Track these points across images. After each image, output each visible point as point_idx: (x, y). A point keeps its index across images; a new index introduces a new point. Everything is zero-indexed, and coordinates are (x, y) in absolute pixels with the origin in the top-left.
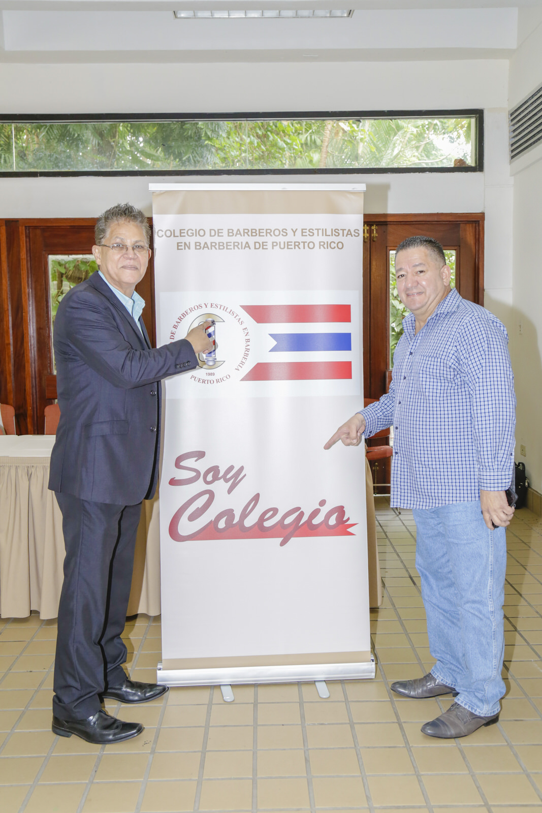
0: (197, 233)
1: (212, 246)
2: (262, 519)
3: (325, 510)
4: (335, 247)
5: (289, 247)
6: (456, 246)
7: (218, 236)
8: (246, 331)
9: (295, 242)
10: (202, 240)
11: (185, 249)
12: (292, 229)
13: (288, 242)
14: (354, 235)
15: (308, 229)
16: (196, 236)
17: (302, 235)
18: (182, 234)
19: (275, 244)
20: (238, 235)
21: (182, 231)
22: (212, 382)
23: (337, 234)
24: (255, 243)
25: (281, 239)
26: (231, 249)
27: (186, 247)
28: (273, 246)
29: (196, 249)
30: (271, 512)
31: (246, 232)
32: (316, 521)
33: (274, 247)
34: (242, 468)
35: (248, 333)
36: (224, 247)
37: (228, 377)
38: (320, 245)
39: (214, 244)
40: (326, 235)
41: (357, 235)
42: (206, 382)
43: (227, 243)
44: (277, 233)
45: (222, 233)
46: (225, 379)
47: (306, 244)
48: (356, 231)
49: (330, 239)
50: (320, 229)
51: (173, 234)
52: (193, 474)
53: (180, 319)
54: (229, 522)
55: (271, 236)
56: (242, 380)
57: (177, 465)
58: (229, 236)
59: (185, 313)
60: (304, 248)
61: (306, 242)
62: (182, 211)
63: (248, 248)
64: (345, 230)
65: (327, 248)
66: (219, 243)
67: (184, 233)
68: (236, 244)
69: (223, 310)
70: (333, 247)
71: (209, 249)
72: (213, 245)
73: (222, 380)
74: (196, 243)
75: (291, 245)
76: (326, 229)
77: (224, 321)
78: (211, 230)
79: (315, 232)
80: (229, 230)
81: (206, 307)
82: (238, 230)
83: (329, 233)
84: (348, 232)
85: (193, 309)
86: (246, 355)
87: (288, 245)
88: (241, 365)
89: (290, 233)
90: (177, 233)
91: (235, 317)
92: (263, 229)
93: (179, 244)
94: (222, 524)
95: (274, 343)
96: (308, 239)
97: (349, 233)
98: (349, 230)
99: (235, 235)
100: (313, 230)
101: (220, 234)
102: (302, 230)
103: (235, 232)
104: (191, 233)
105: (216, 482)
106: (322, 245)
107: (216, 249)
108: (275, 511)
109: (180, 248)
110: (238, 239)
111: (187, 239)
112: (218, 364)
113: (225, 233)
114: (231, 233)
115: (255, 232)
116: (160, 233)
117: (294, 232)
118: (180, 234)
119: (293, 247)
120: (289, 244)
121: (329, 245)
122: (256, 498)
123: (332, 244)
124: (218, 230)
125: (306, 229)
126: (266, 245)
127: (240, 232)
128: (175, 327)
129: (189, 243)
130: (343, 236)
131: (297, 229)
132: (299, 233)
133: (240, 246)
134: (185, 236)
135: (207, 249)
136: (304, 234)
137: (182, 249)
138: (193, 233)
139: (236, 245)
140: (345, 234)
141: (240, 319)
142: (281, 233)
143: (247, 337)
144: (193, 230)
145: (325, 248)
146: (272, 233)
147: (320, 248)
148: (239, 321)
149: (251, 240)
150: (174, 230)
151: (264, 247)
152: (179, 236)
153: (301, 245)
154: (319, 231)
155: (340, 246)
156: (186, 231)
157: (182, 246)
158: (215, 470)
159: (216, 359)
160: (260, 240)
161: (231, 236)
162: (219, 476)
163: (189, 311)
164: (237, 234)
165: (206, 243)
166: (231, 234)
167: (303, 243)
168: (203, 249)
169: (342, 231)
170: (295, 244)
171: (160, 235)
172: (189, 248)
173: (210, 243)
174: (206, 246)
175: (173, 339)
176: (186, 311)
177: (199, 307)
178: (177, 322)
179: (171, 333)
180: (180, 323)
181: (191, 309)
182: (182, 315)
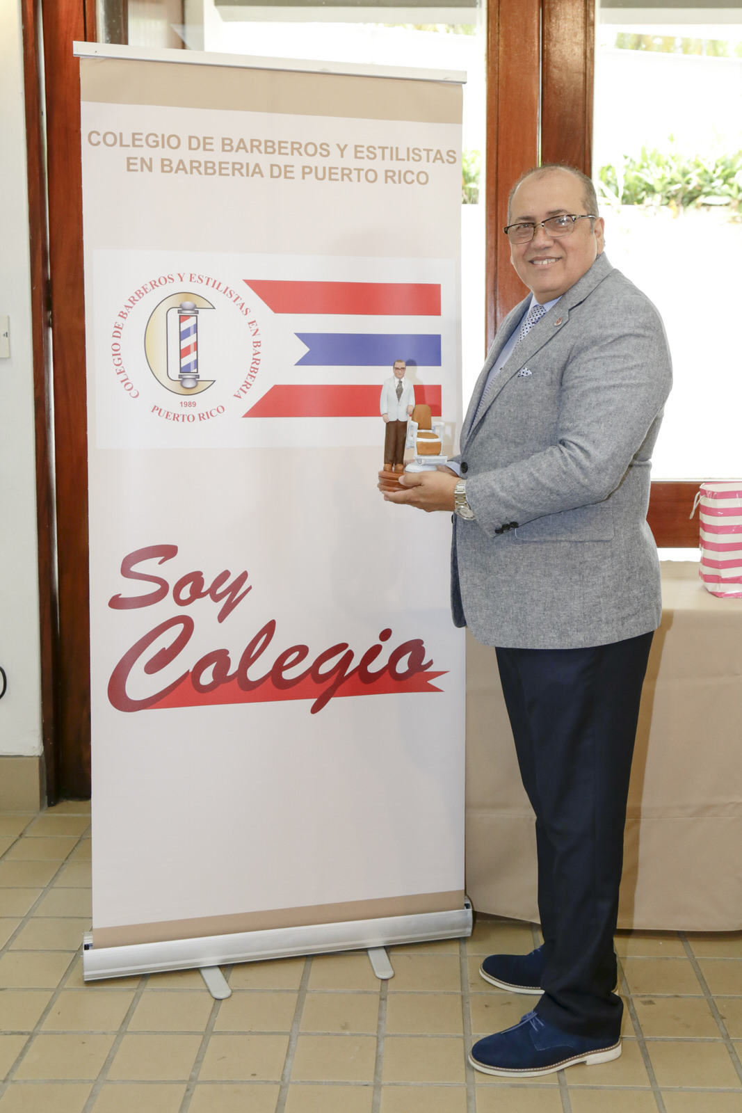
0: (164, 141)
1: (192, 167)
2: (279, 666)
3: (389, 648)
4: (413, 181)
5: (333, 177)
7: (205, 149)
8: (254, 327)
9: (343, 169)
10: (175, 156)
11: (142, 170)
12: (338, 145)
13: (330, 168)
14: (447, 160)
15: (366, 147)
16: (163, 147)
17: (356, 157)
18: (137, 143)
19: (307, 170)
20: (240, 150)
21: (137, 137)
22: (191, 418)
23: (417, 158)
24: (272, 166)
25: (318, 162)
26: (228, 175)
27: (144, 165)
28: (304, 173)
29: (163, 171)
30: (296, 654)
31: (255, 145)
32: (374, 668)
33: (306, 176)
34: (244, 576)
35: (257, 330)
36: (214, 171)
37: (221, 410)
38: (387, 177)
39: (195, 164)
40: (397, 159)
41: (451, 160)
42: (180, 418)
43: (220, 163)
44: (311, 149)
45: (211, 144)
46: (214, 413)
47: (363, 174)
48: (451, 154)
49: (403, 166)
50: (387, 148)
51: (118, 140)
52: (156, 587)
53: (133, 300)
54: (220, 674)
55: (301, 154)
56: (247, 415)
57: (126, 571)
58: (224, 150)
59: (143, 291)
60: (359, 180)
61: (363, 170)
63: (259, 175)
64: (432, 150)
65: (400, 182)
66: (206, 163)
67: (141, 140)
68: (238, 166)
69: (213, 286)
70: (409, 180)
71: (186, 173)
72: (195, 166)
73: (209, 415)
74: (163, 160)
75: (337, 174)
76: (397, 149)
77: (214, 308)
78: (190, 138)
79: (379, 152)
80: (223, 139)
81: (182, 280)
82: (242, 141)
83: (403, 154)
84: (436, 155)
85: (157, 283)
86: (254, 370)
87: (331, 174)
88: (244, 388)
89: (334, 151)
90: (127, 140)
91: (234, 301)
92: (287, 142)
93: (131, 161)
94: (206, 678)
95: (304, 350)
96: (366, 164)
97: (439, 156)
98: (439, 152)
99: (235, 149)
100: (375, 149)
101: (208, 147)
102: (356, 146)
103: (235, 145)
104: (154, 141)
105: (197, 600)
107: (200, 173)
108: (303, 651)
109: (132, 167)
110: (241, 157)
111: (145, 152)
112: (202, 386)
113: (217, 145)
114: (227, 145)
115: (272, 147)
116: (95, 138)
117: (342, 151)
118: (134, 143)
119: (339, 177)
120: (333, 171)
121: (403, 177)
122: (270, 629)
123: (409, 175)
124: (205, 138)
125: (363, 146)
126: (292, 172)
127: (244, 144)
128: (123, 315)
129: (151, 159)
130: (428, 161)
131: (346, 146)
132: (349, 152)
133: (244, 171)
134: (142, 146)
135: (183, 172)
136: (359, 155)
137: (136, 170)
138: (157, 142)
139: (237, 168)
140: (432, 158)
141: (243, 304)
142: (319, 150)
143: (256, 338)
144: (157, 136)
145: (394, 182)
146: (302, 150)
147: (386, 182)
148: (241, 309)
149: (265, 161)
150: (121, 134)
151: (289, 175)
152: (131, 146)
153: (354, 175)
154: (386, 150)
155: (423, 179)
156: (143, 137)
157: (136, 164)
158: (195, 579)
159: (198, 377)
160: (281, 160)
161: (227, 151)
162: (203, 591)
163: (149, 287)
164: (238, 148)
165: (181, 162)
166: (227, 148)
167: (357, 172)
168: (176, 172)
169: (426, 152)
170: (342, 172)
171: (94, 141)
172: (150, 169)
173: (189, 163)
174: (181, 167)
175: (119, 337)
176: (145, 287)
177: (168, 279)
178: (126, 306)
179: (115, 327)
180: (131, 307)
181: (153, 283)
182: (136, 293)
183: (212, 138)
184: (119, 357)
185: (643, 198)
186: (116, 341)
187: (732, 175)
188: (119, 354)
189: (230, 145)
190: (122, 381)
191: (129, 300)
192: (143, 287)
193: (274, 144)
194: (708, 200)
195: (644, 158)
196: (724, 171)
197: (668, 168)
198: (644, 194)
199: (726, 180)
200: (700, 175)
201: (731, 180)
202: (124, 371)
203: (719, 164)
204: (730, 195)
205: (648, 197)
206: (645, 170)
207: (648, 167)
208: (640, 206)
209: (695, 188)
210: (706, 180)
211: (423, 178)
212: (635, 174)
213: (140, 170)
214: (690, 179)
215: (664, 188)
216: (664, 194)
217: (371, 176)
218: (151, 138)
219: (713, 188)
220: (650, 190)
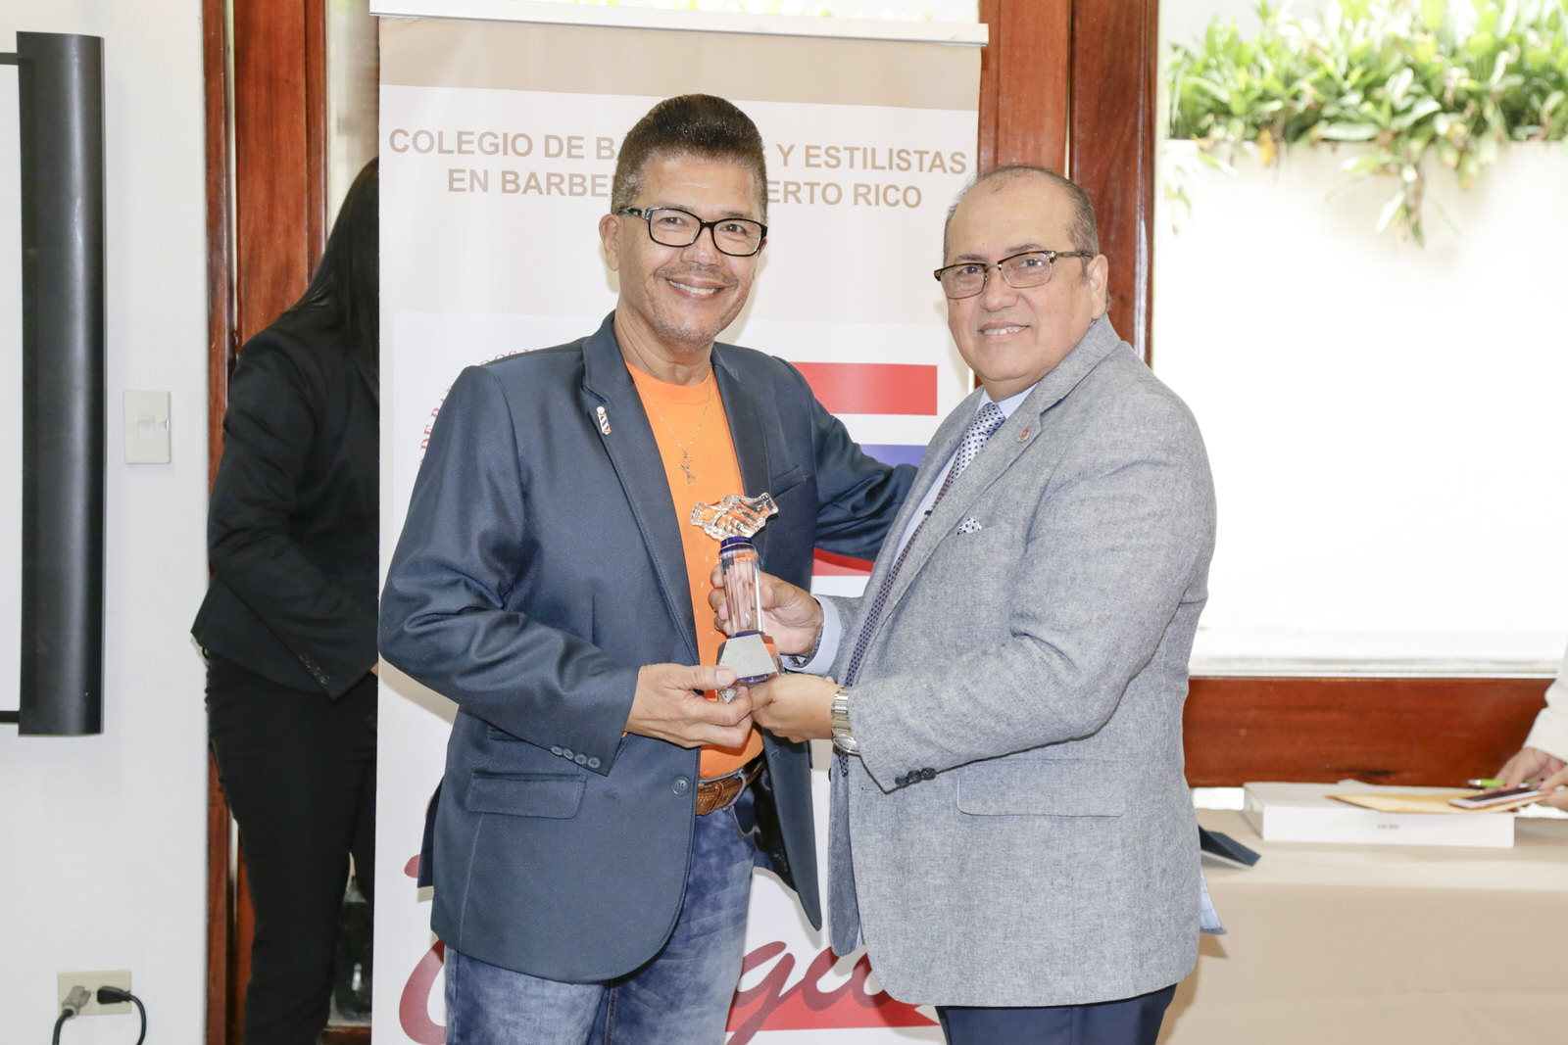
0: (508, 144)
1: (549, 184)
4: (897, 202)
7: (570, 156)
9: (787, 184)
10: (523, 167)
11: (472, 189)
12: (780, 147)
14: (952, 169)
15: (823, 149)
16: (505, 153)
17: (808, 165)
18: (465, 147)
21: (464, 138)
23: (904, 165)
27: (475, 181)
29: (504, 190)
32: (826, 985)
36: (585, 189)
38: (857, 195)
39: (555, 180)
40: (874, 167)
41: (958, 168)
43: (594, 177)
45: (581, 147)
47: (818, 191)
48: (958, 158)
49: (882, 178)
50: (858, 149)
51: (438, 144)
58: (599, 157)
60: (812, 201)
61: (818, 184)
64: (927, 153)
65: (877, 203)
66: (572, 176)
67: (471, 142)
70: (892, 201)
71: (541, 193)
72: (554, 182)
74: (504, 173)
75: (778, 191)
76: (874, 150)
78: (548, 138)
79: (844, 156)
80: (599, 140)
83: (882, 159)
84: (934, 160)
89: (773, 156)
93: (456, 175)
96: (823, 176)
97: (938, 162)
98: (938, 155)
100: (838, 150)
101: (575, 152)
102: (808, 148)
104: (491, 144)
106: (861, 193)
107: (562, 193)
109: (456, 185)
111: (478, 162)
113: (589, 148)
114: (605, 148)
116: (400, 141)
117: (786, 155)
118: (460, 147)
119: (780, 196)
121: (882, 196)
123: (891, 193)
124: (570, 139)
125: (818, 148)
129: (486, 172)
130: (921, 170)
131: (792, 147)
132: (797, 157)
134: (472, 152)
135: (536, 191)
136: (812, 161)
137: (463, 190)
138: (496, 146)
140: (926, 165)
144: (496, 137)
145: (869, 203)
147: (856, 203)
150: (440, 134)
152: (456, 152)
153: (805, 193)
154: (856, 152)
156: (475, 138)
157: (462, 180)
161: (604, 158)
165: (533, 175)
166: (605, 153)
167: (808, 188)
168: (525, 192)
169: (918, 155)
170: (787, 188)
172: (485, 188)
173: (545, 176)
174: (533, 183)
183: (581, 138)
185: (1209, 127)
187: (1381, 82)
189: (608, 148)
194: (1334, 132)
195: (1212, 50)
196: (1364, 74)
197: (1257, 72)
198: (1210, 119)
199: (1368, 90)
200: (1317, 84)
201: (1378, 93)
203: (1355, 61)
204: (1375, 122)
205: (1218, 123)
206: (1215, 75)
207: (1218, 68)
208: (1204, 143)
209: (1308, 109)
210: (1328, 93)
211: (912, 197)
212: (1194, 80)
213: (468, 189)
214: (1300, 91)
215: (1250, 110)
216: (1249, 120)
217: (832, 194)
218: (488, 140)
219: (1343, 108)
220: (1223, 111)
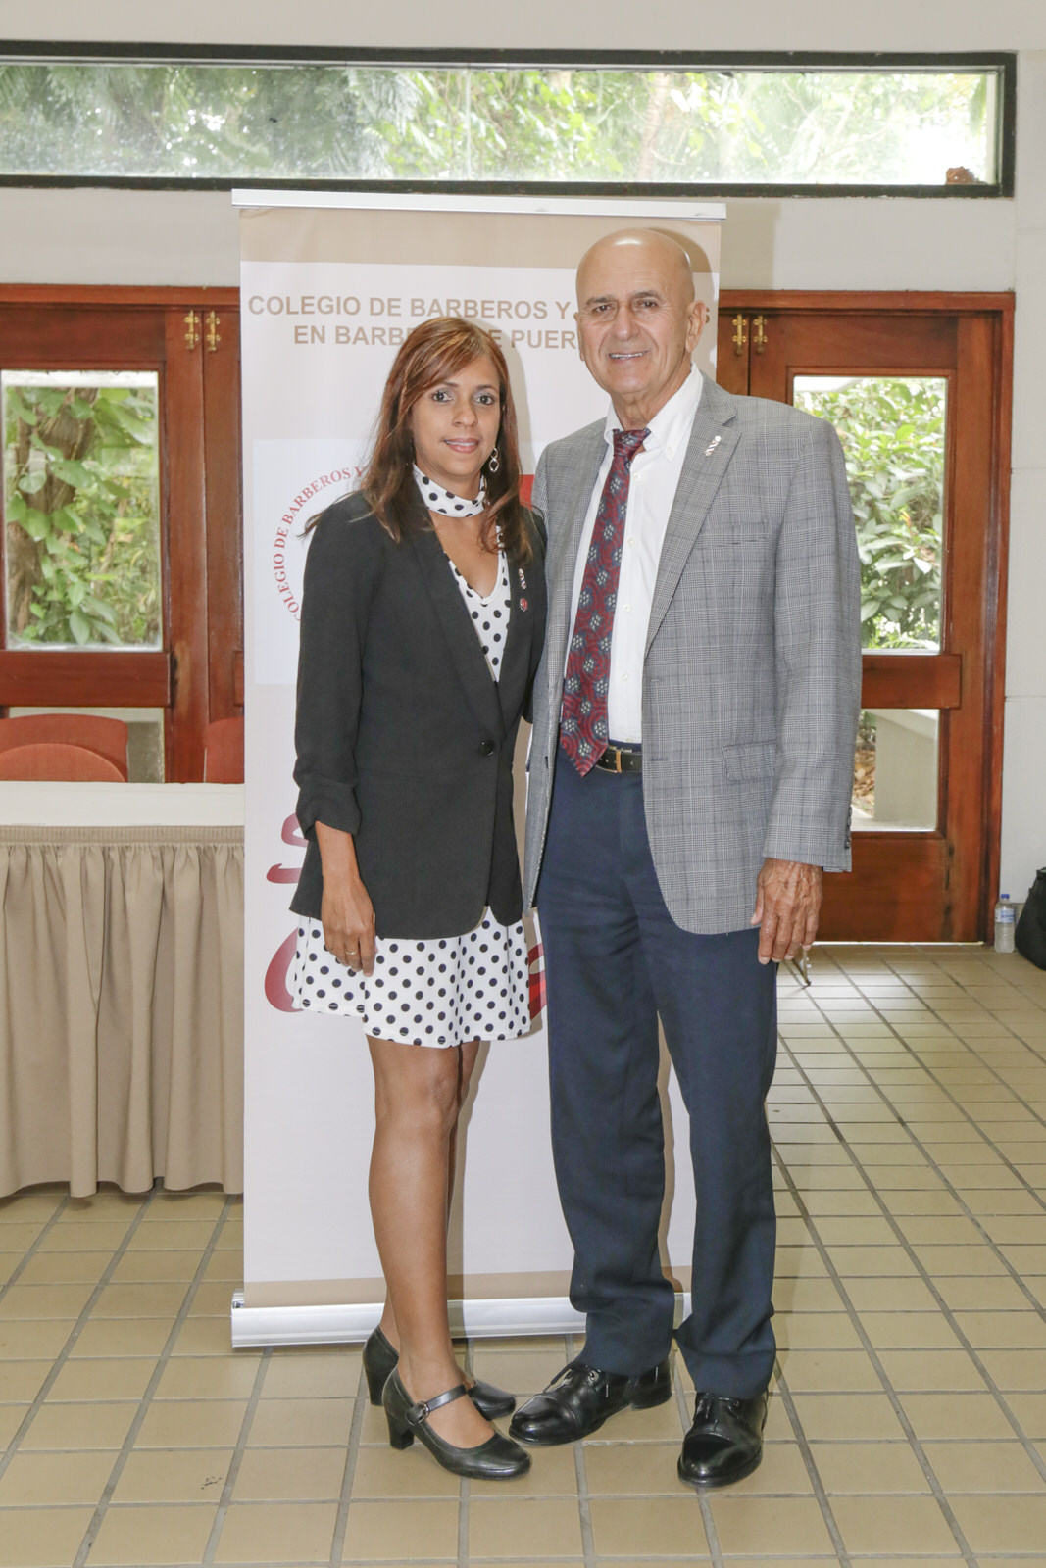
0: (341, 305)
1: (374, 336)
5: (551, 343)
6: (947, 368)
7: (390, 314)
9: (564, 333)
10: (353, 323)
11: (313, 341)
12: (558, 304)
13: (548, 333)
16: (339, 312)
18: (307, 308)
19: (518, 336)
21: (307, 301)
25: (532, 325)
27: (315, 335)
28: (514, 340)
29: (338, 342)
31: (453, 306)
33: (517, 343)
39: (378, 333)
44: (523, 309)
45: (398, 307)
51: (286, 306)
53: (300, 501)
55: (510, 316)
57: (287, 835)
58: (414, 314)
59: (311, 489)
62: (308, 255)
66: (391, 330)
67: (312, 305)
71: (367, 343)
74: (338, 328)
75: (555, 339)
78: (372, 300)
80: (413, 300)
81: (360, 475)
82: (435, 301)
85: (330, 480)
87: (548, 339)
89: (553, 311)
90: (296, 305)
92: (493, 302)
93: (300, 331)
99: (427, 313)
101: (394, 310)
103: (427, 307)
104: (328, 306)
107: (384, 343)
109: (301, 338)
111: (317, 320)
113: (405, 307)
114: (417, 307)
115: (473, 308)
116: (257, 305)
117: (563, 310)
118: (303, 308)
119: (559, 343)
120: (551, 336)
124: (390, 300)
127: (439, 306)
128: (288, 519)
129: (323, 328)
131: (568, 304)
134: (313, 312)
135: (363, 342)
137: (306, 342)
138: (332, 306)
142: (534, 310)
144: (331, 300)
146: (512, 311)
150: (288, 299)
152: (300, 311)
156: (315, 301)
157: (305, 334)
161: (417, 315)
163: (320, 484)
165: (361, 330)
166: (417, 311)
168: (354, 343)
170: (563, 337)
171: (256, 309)
173: (370, 330)
174: (361, 336)
175: (283, 546)
176: (315, 484)
177: (343, 475)
178: (292, 509)
179: (279, 534)
180: (298, 510)
181: (324, 479)
182: (304, 492)
183: (399, 300)
184: (282, 570)
186: (279, 550)
188: (282, 567)
189: (421, 307)
190: (286, 601)
191: (296, 500)
192: (312, 485)
193: (476, 304)
202: (288, 589)
213: (310, 341)
218: (324, 303)
